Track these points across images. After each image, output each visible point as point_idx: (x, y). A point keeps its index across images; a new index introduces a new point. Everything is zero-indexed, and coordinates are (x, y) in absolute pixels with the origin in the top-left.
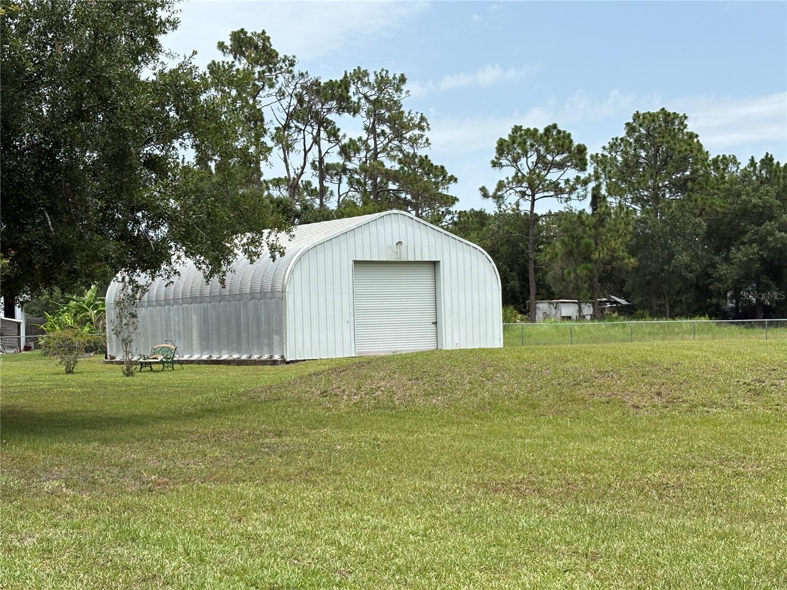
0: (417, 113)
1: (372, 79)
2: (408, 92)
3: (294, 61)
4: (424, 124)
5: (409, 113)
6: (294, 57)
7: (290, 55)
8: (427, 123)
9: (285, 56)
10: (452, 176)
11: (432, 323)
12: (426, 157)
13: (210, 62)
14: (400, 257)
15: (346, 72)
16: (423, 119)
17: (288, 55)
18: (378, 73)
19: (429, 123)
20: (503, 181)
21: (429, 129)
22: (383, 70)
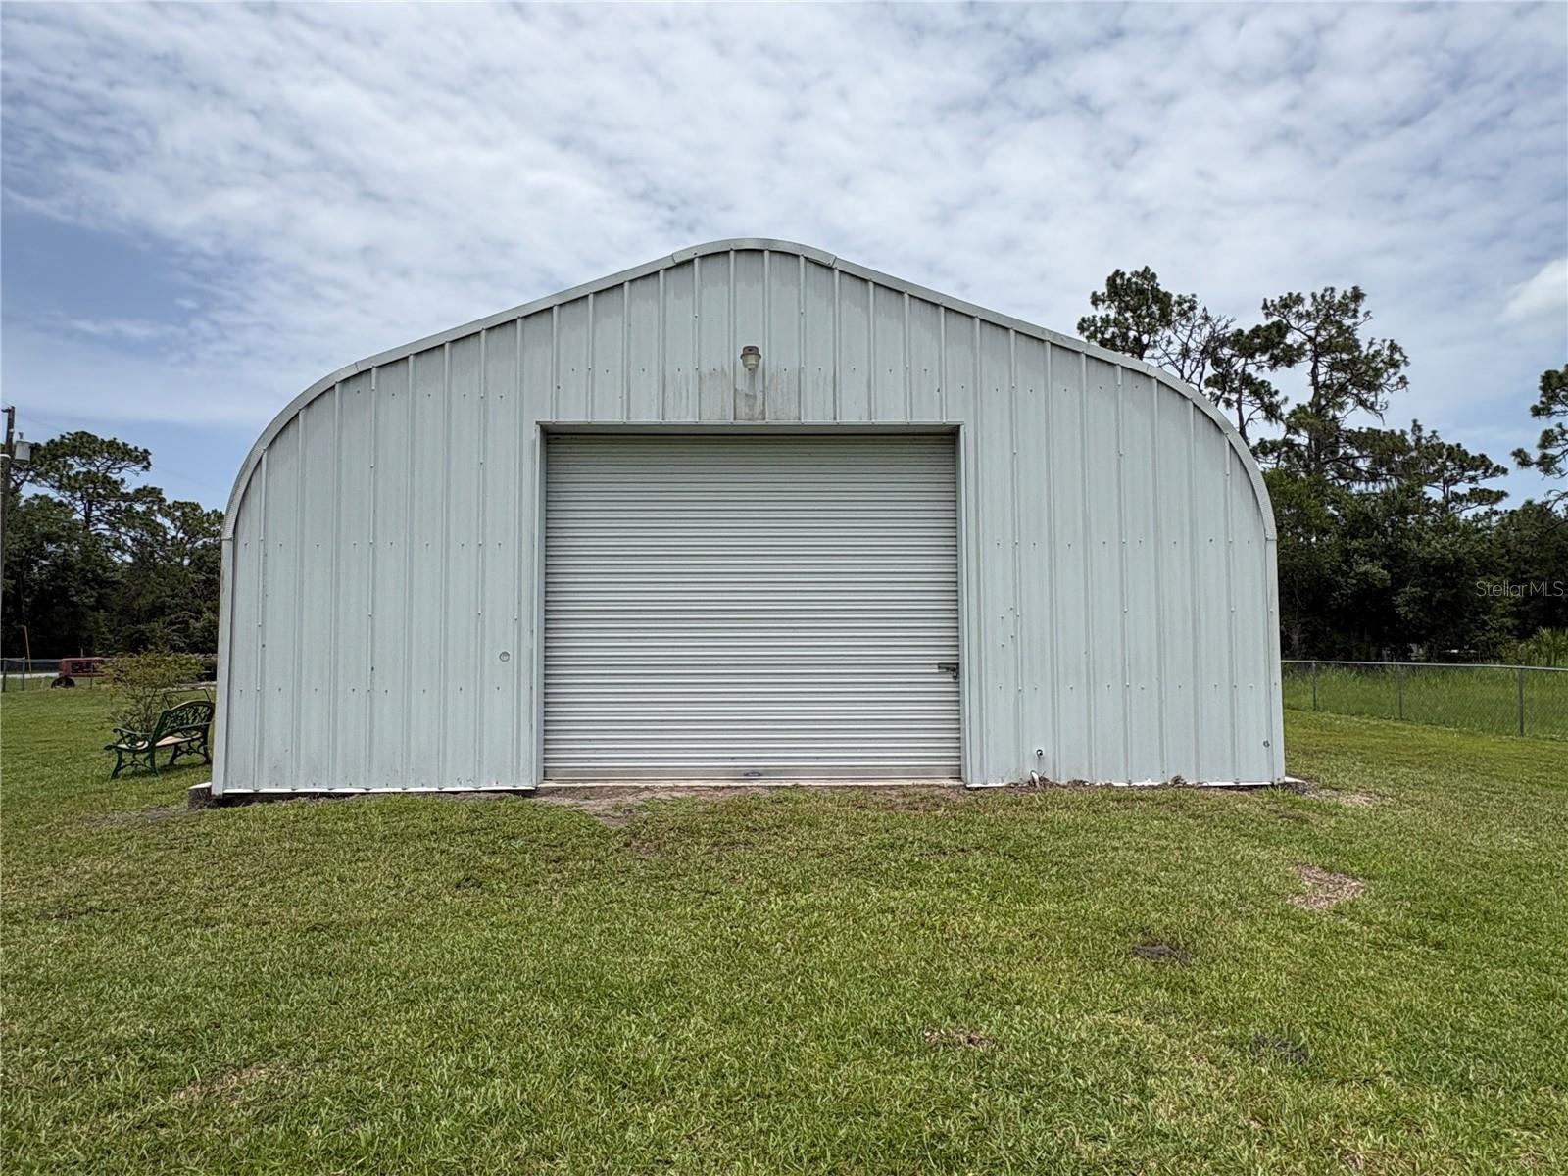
0: (1384, 341)
1: (1308, 306)
2: (1368, 313)
3: (1194, 302)
4: (1397, 356)
5: (1371, 344)
6: (1194, 296)
7: (1187, 294)
8: (1402, 354)
9: (1180, 296)
10: (1499, 466)
11: (940, 666)
12: (1459, 445)
13: (1079, 320)
14: (763, 412)
15: (1265, 300)
16: (1393, 347)
17: (1184, 295)
18: (1319, 296)
19: (1405, 354)
20: (1552, 431)
21: (1407, 363)
22: (1326, 290)
